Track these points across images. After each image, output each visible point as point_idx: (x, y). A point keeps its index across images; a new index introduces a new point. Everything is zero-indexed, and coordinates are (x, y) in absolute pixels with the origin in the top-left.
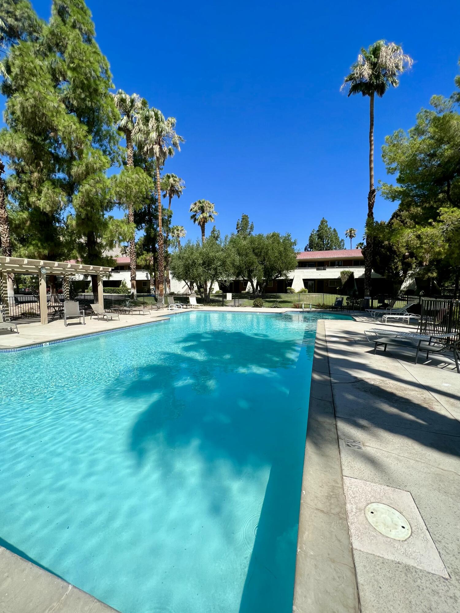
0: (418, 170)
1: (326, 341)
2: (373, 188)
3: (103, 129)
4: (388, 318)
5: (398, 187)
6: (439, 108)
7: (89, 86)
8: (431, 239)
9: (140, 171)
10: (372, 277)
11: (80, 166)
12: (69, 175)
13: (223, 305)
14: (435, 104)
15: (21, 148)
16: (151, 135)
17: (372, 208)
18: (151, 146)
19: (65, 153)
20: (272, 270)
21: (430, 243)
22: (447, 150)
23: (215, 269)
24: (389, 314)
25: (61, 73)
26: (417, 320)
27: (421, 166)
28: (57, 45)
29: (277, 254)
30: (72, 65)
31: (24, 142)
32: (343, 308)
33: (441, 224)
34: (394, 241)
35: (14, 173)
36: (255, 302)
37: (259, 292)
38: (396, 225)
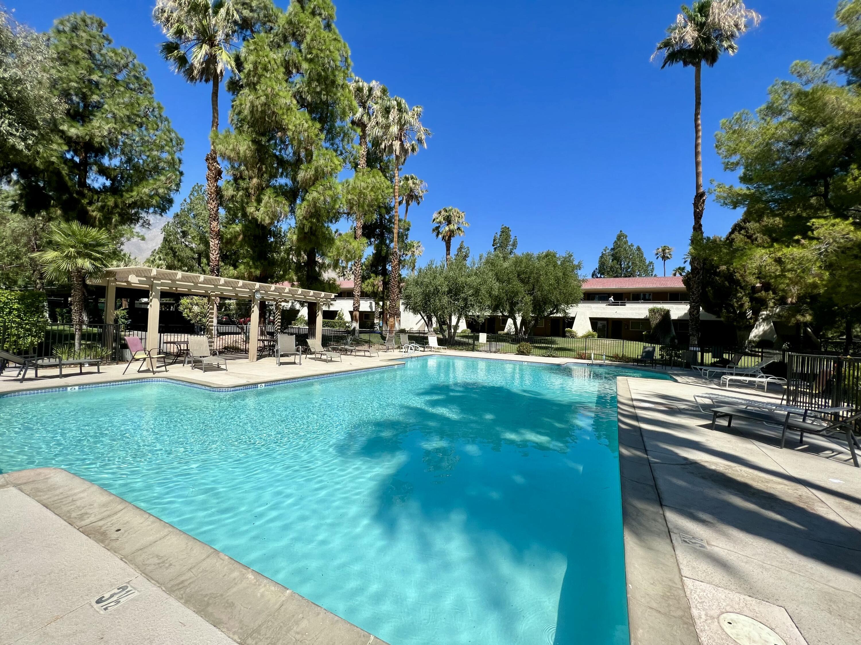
0: (774, 164)
1: (634, 407)
2: (701, 190)
3: (336, 125)
4: (730, 380)
5: (742, 188)
6: (804, 78)
7: (326, 78)
8: (800, 264)
9: (378, 174)
10: (701, 318)
11: (309, 170)
12: (294, 179)
13: (473, 350)
14: (798, 72)
15: (245, 152)
16: (391, 129)
17: (700, 218)
18: (390, 143)
19: (291, 155)
20: (545, 304)
21: (799, 271)
22: (822, 135)
23: (465, 300)
24: (732, 374)
25: (295, 64)
26: (780, 385)
27: (779, 159)
28: (294, 34)
29: (552, 282)
30: (309, 56)
31: (248, 145)
32: (654, 362)
33: (815, 242)
34: (738, 266)
35: (231, 178)
36: (519, 347)
37: (525, 334)
38: (739, 243)
